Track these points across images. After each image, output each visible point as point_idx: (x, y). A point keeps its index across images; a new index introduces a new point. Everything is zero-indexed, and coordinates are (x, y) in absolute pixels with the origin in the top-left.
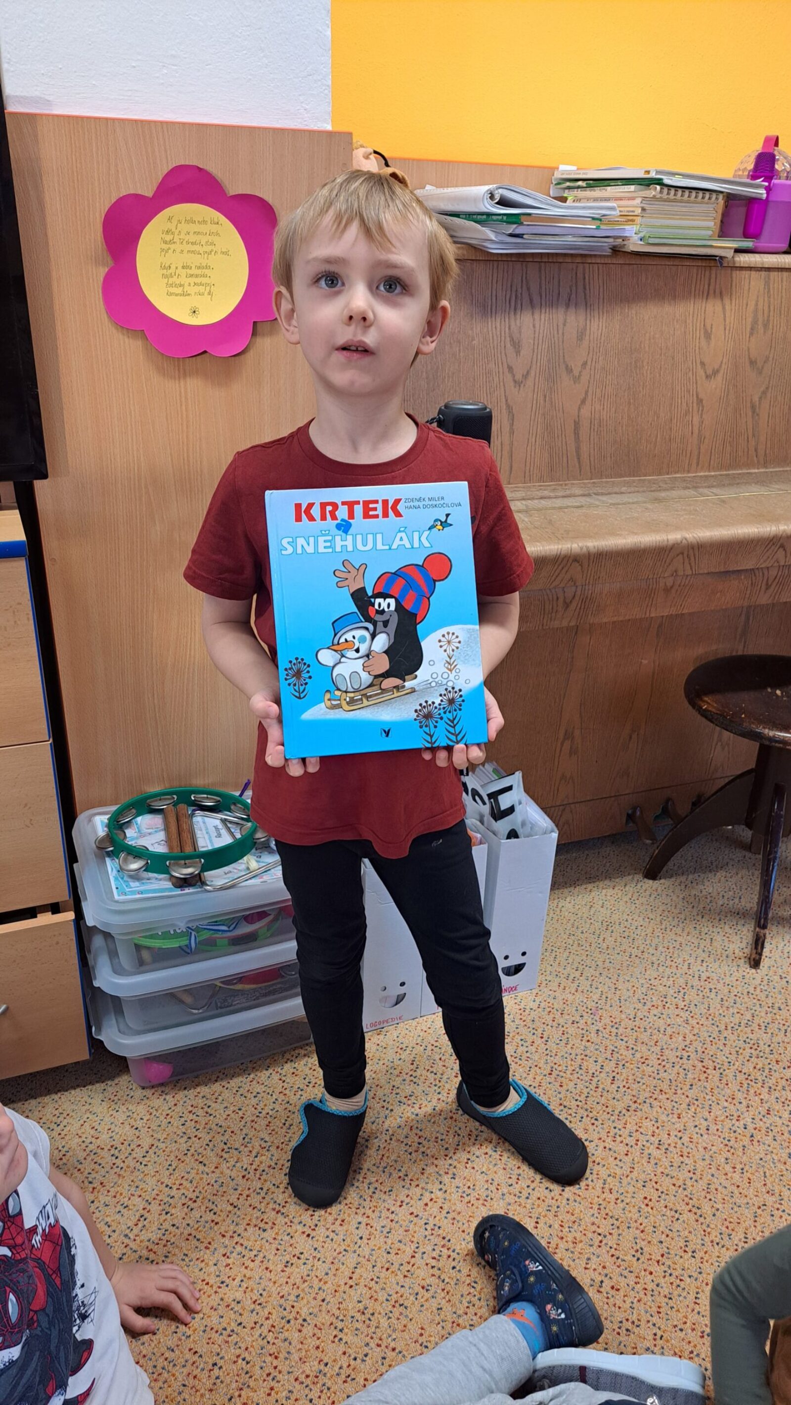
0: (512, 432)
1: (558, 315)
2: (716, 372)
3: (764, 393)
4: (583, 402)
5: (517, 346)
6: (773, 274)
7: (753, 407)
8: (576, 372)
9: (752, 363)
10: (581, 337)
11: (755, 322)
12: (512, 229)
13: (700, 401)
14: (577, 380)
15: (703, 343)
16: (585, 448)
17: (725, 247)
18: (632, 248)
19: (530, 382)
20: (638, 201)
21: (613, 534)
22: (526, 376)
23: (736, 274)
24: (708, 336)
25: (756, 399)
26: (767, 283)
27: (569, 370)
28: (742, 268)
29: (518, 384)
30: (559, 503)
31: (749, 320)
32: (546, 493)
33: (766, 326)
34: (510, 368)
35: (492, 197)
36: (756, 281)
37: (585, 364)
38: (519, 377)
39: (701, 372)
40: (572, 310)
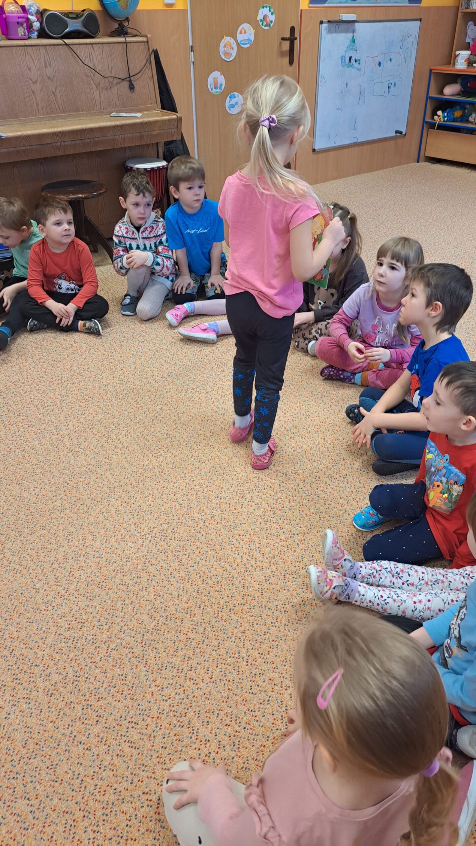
2: (36, 82)
3: (56, 88)
6: (47, 47)
7: (53, 93)
9: (49, 78)
11: (46, 64)
13: (33, 92)
15: (28, 72)
24: (30, 69)
25: (54, 90)
26: (46, 50)
31: (43, 63)
33: (50, 65)
39: (30, 82)
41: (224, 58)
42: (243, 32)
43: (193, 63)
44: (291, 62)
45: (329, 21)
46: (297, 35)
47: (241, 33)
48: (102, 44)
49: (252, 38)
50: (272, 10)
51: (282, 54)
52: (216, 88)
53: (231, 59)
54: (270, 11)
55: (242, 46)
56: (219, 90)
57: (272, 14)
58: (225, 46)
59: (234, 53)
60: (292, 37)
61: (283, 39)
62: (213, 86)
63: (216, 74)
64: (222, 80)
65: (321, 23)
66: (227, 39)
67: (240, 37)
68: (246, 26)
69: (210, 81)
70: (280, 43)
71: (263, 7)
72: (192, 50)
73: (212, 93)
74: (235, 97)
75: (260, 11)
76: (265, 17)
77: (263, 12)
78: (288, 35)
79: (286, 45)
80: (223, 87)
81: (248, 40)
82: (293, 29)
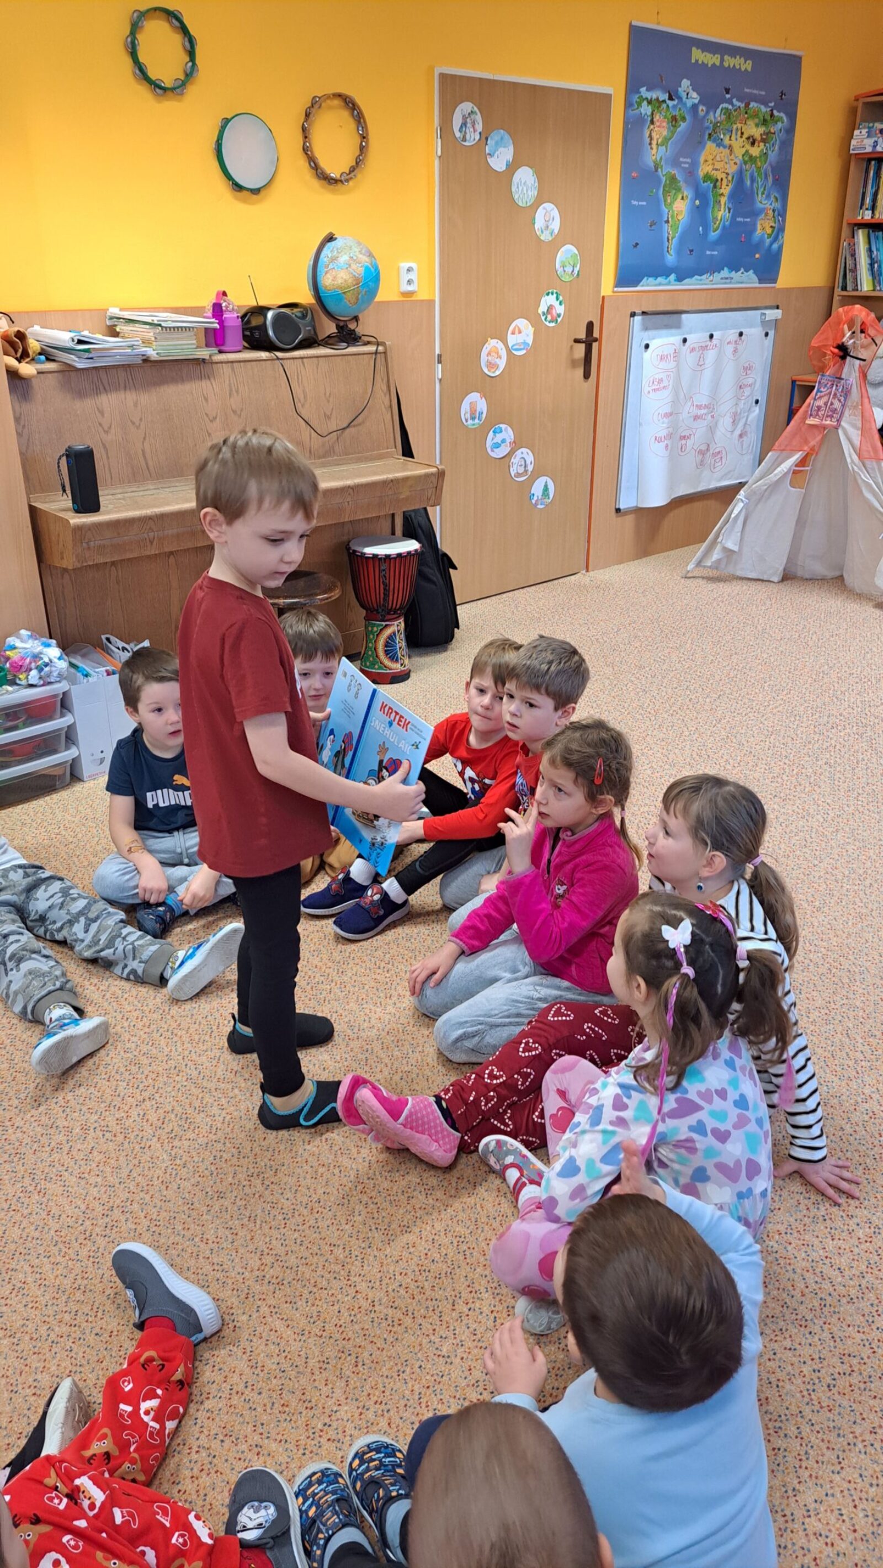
0: (108, 458)
1: (121, 395)
2: (215, 418)
4: (144, 438)
5: (102, 413)
6: (235, 365)
8: (137, 424)
9: (234, 412)
10: (136, 405)
11: (231, 390)
12: (87, 355)
14: (138, 427)
15: (205, 403)
16: (150, 463)
17: (204, 353)
18: (153, 359)
19: (113, 431)
20: (151, 334)
21: (168, 504)
22: (110, 427)
23: (215, 366)
24: (206, 399)
26: (233, 369)
27: (133, 423)
28: (217, 363)
29: (106, 432)
30: (141, 493)
31: (228, 389)
32: (134, 489)
33: (237, 392)
34: (100, 424)
35: (73, 340)
36: (226, 369)
37: (141, 419)
38: (106, 428)
39: (206, 419)
40: (128, 392)
41: (486, 371)
42: (517, 331)
43: (440, 380)
44: (587, 375)
45: (644, 313)
46: (596, 334)
47: (513, 333)
48: (317, 357)
49: (530, 341)
50: (561, 298)
51: (574, 363)
52: (473, 419)
53: (498, 373)
54: (557, 299)
55: (515, 352)
56: (477, 421)
57: (560, 304)
58: (489, 354)
59: (502, 363)
60: (591, 339)
61: (577, 341)
62: (468, 416)
63: (474, 397)
64: (482, 405)
65: (633, 315)
66: (493, 343)
67: (512, 339)
68: (522, 323)
69: (465, 407)
70: (571, 347)
71: (548, 294)
72: (439, 362)
73: (466, 427)
74: (501, 431)
75: (543, 300)
76: (550, 308)
77: (548, 301)
78: (583, 336)
79: (580, 350)
80: (484, 416)
81: (525, 343)
82: (590, 326)
